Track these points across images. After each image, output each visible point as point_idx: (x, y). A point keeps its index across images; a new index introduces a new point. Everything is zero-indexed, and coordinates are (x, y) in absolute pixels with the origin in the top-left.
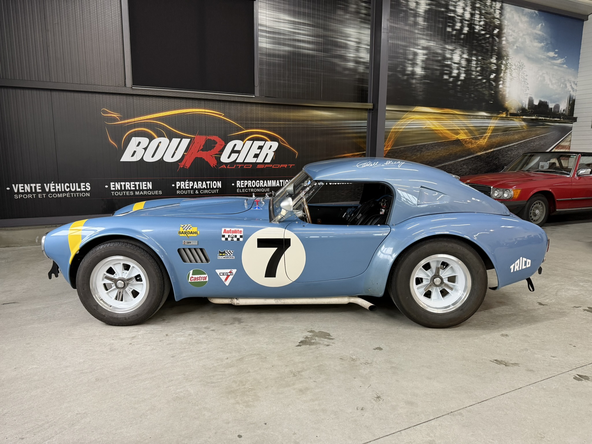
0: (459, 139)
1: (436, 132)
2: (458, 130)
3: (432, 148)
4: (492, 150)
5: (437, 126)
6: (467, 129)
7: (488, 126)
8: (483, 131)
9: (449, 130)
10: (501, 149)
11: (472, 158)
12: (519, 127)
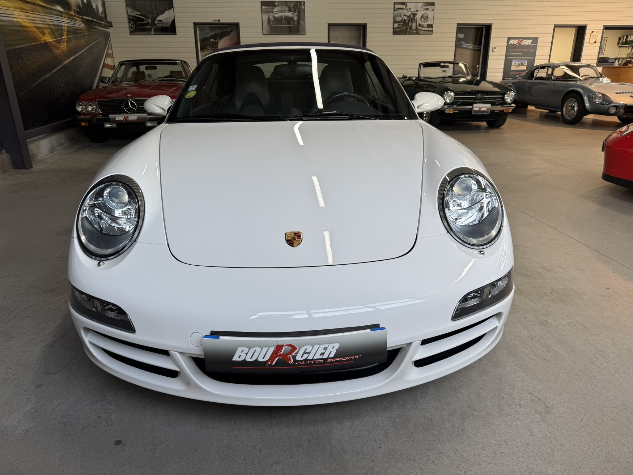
0: (47, 42)
1: (27, 29)
2: (43, 28)
3: (29, 54)
4: (72, 58)
5: (25, 21)
6: (50, 28)
7: (62, 26)
8: (61, 32)
9: (36, 27)
10: (77, 57)
11: (62, 68)
12: (81, 30)
